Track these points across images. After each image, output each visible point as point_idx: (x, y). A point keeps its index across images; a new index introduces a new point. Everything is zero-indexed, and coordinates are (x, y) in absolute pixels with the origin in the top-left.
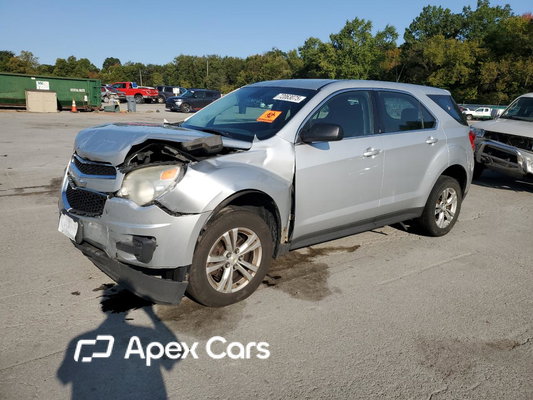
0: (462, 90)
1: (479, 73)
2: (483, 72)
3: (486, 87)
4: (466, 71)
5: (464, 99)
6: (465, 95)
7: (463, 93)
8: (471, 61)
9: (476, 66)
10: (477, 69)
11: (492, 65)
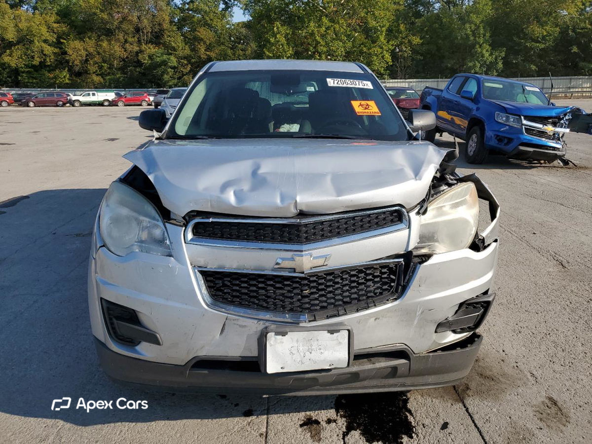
0: (49, 71)
1: (65, 53)
2: (70, 52)
3: (77, 69)
4: (49, 50)
5: (55, 83)
6: (55, 78)
7: (52, 76)
8: (52, 38)
9: (58, 44)
10: (61, 48)
11: (77, 44)
